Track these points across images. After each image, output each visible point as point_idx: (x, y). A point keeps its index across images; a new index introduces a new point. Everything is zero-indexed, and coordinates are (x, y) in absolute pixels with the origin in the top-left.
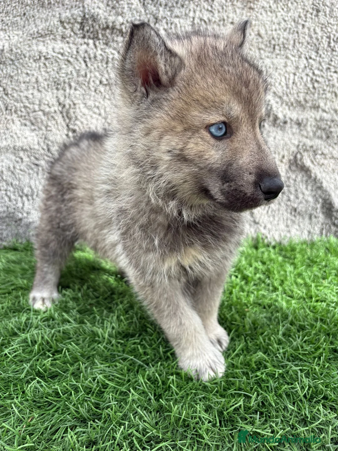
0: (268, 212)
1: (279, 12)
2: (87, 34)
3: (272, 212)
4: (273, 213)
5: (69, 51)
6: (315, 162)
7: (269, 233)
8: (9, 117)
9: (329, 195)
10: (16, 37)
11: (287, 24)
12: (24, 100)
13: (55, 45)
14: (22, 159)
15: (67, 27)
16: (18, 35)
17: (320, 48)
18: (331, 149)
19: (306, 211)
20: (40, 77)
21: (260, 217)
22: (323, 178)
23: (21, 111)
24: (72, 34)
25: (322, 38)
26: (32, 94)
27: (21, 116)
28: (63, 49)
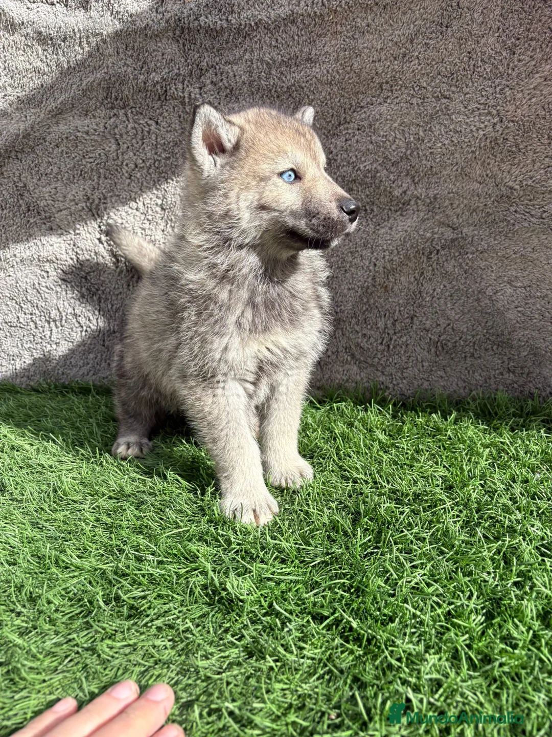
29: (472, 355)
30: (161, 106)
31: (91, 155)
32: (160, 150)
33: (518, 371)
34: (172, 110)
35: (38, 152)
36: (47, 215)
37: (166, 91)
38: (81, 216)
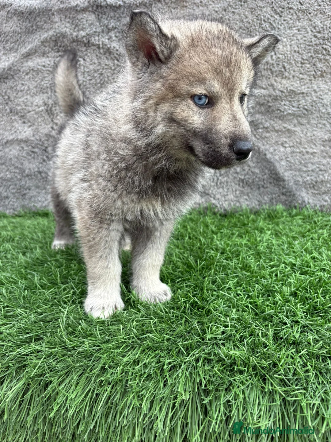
0: (217, 183)
1: (210, 5)
2: (60, 49)
3: (220, 183)
4: (222, 184)
5: (49, 63)
6: (257, 136)
7: (219, 203)
8: (13, 118)
9: (274, 166)
10: (13, 58)
11: (218, 14)
12: (22, 103)
13: (39, 60)
14: (23, 148)
15: (46, 45)
16: (14, 56)
17: (252, 30)
18: (272, 122)
19: (253, 182)
20: (31, 86)
21: (210, 189)
22: (266, 150)
23: (21, 113)
24: (50, 50)
25: (253, 21)
26: (27, 99)
27: (21, 116)
28: (45, 62)
29: (263, 186)
30: (86, 50)
31: (47, 79)
32: (86, 75)
33: (288, 194)
34: (92, 52)
35: (16, 78)
36: (22, 114)
37: (89, 41)
38: (41, 115)
